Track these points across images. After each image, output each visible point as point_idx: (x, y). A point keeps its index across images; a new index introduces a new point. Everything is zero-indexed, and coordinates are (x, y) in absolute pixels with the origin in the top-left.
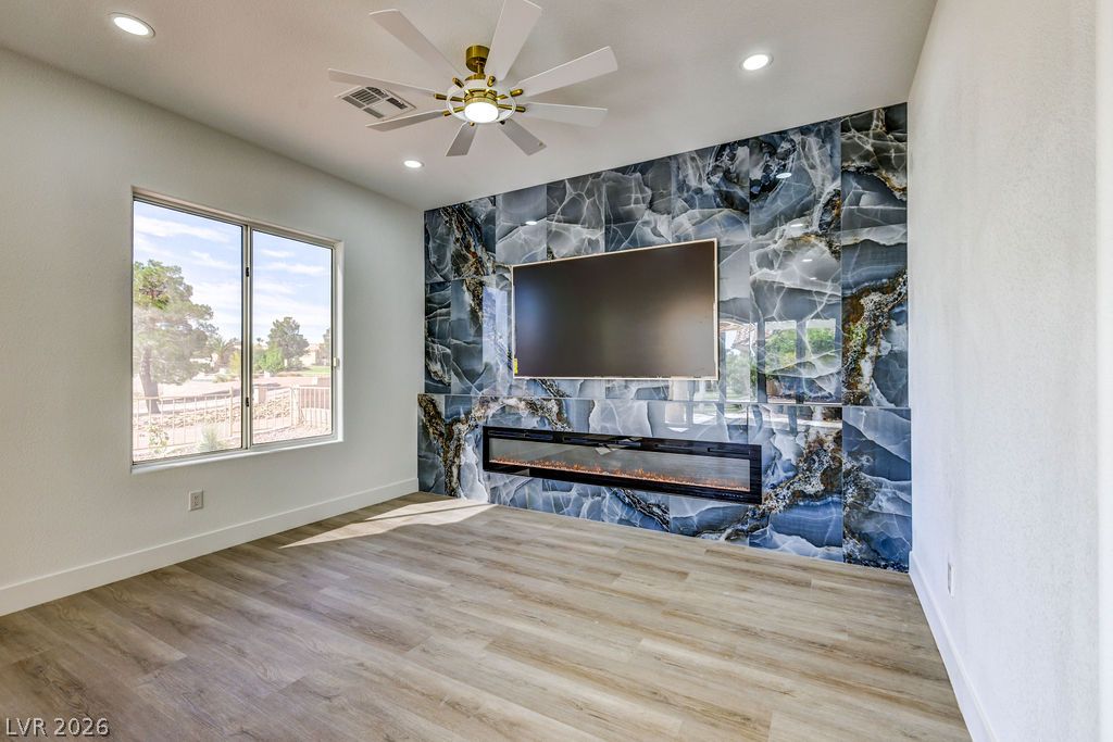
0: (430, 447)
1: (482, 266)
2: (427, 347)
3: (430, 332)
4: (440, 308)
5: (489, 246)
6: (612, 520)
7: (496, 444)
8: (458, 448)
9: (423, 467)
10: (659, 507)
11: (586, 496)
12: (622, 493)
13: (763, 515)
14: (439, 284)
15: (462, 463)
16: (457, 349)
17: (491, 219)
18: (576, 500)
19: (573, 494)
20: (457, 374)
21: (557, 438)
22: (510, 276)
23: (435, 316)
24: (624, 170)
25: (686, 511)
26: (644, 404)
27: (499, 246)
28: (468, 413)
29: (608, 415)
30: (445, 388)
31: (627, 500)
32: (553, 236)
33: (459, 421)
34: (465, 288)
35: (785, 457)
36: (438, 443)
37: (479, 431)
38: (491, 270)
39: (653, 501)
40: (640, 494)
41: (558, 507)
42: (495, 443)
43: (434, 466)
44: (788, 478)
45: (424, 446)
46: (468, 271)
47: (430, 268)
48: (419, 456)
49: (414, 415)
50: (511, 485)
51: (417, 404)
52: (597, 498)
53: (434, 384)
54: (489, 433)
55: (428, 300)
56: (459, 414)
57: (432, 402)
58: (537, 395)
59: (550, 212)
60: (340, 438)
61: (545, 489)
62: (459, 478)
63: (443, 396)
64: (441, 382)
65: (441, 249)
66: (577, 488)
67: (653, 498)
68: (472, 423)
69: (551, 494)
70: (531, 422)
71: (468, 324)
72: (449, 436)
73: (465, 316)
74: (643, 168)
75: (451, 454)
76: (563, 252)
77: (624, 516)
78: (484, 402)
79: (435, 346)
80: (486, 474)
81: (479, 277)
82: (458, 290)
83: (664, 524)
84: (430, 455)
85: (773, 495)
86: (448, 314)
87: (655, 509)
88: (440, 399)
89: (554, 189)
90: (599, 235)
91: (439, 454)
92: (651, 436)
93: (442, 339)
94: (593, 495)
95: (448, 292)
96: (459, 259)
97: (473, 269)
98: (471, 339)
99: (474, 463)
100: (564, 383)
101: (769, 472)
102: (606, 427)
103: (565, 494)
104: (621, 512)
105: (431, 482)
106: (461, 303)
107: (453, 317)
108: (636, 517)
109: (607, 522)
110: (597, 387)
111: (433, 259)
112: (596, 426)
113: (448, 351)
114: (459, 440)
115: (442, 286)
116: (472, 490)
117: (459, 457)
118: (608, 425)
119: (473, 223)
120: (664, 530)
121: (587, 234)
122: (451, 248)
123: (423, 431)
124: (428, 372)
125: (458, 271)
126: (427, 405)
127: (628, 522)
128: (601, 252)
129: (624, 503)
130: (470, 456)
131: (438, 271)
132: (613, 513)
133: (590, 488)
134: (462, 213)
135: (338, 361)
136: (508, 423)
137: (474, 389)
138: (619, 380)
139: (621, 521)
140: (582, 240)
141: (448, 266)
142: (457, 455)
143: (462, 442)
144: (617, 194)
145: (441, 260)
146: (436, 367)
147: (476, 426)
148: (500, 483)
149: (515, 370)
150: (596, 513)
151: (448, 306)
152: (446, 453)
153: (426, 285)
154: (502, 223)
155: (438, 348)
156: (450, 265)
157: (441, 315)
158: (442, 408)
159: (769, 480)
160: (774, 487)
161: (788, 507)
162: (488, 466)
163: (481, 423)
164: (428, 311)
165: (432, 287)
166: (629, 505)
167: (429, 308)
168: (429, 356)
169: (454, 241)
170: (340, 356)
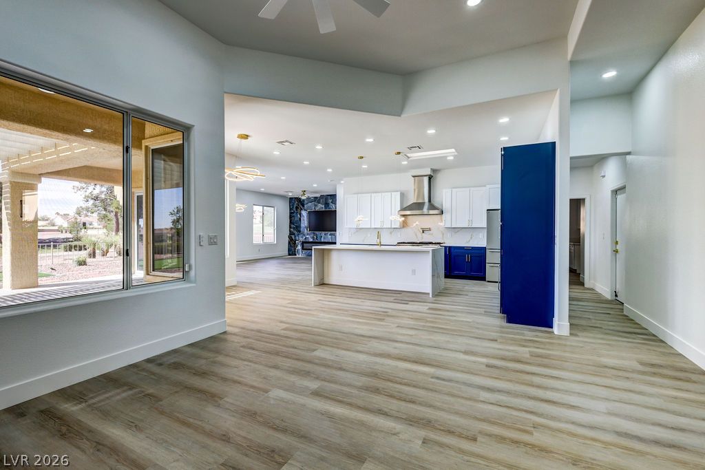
0: (291, 246)
1: (302, 210)
3: (291, 222)
5: (303, 206)
7: (304, 245)
8: (297, 246)
9: (289, 250)
16: (296, 226)
17: (304, 201)
20: (296, 231)
21: (315, 242)
24: (328, 195)
27: (305, 206)
28: (299, 239)
29: (324, 238)
30: (294, 234)
32: (316, 206)
33: (297, 240)
34: (298, 214)
36: (293, 245)
43: (291, 249)
45: (289, 246)
46: (299, 210)
47: (290, 209)
48: (288, 248)
49: (287, 239)
51: (287, 237)
53: (291, 234)
54: (303, 243)
58: (312, 235)
59: (315, 202)
60: (275, 242)
62: (297, 251)
65: (293, 205)
70: (311, 240)
71: (298, 221)
72: (295, 243)
73: (298, 219)
74: (331, 195)
75: (295, 247)
76: (317, 209)
78: (302, 237)
80: (303, 251)
81: (301, 212)
82: (296, 214)
88: (293, 236)
89: (316, 198)
90: (323, 206)
91: (293, 247)
93: (293, 224)
96: (297, 208)
98: (299, 224)
99: (300, 249)
100: (317, 233)
105: (291, 253)
106: (297, 216)
107: (295, 220)
110: (323, 233)
111: (291, 207)
113: (294, 226)
114: (297, 244)
115: (293, 213)
116: (299, 254)
117: (297, 248)
119: (300, 201)
122: (295, 206)
123: (289, 243)
124: (290, 231)
125: (297, 210)
126: (290, 237)
128: (324, 209)
130: (299, 247)
131: (292, 210)
134: (298, 199)
136: (307, 240)
137: (300, 234)
138: (327, 232)
140: (320, 207)
141: (295, 209)
144: (326, 199)
145: (293, 208)
146: (292, 230)
147: (300, 241)
149: (308, 230)
151: (294, 217)
154: (306, 202)
155: (292, 226)
157: (293, 219)
158: (293, 238)
162: (303, 249)
165: (291, 213)
167: (291, 217)
168: (290, 227)
169: (296, 204)
170: (275, 227)
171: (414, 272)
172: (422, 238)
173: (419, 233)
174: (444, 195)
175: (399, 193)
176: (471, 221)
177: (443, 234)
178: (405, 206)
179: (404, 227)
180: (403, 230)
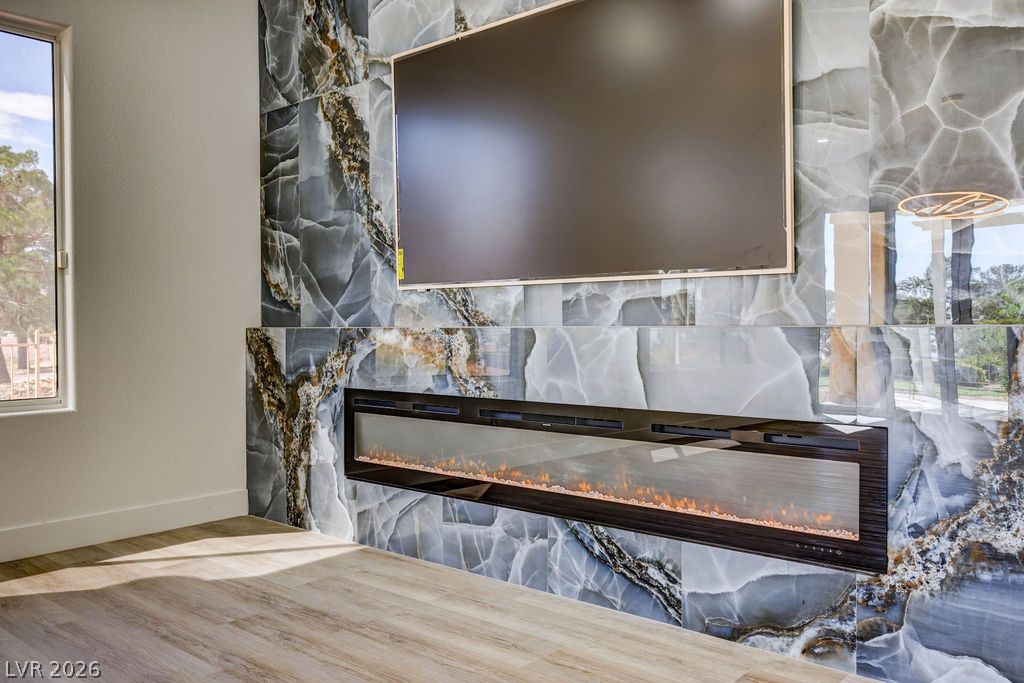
0: (264, 429)
1: (348, 66)
2: (264, 236)
3: (269, 210)
4: (283, 159)
5: (358, 24)
6: (568, 592)
7: (370, 425)
8: (307, 430)
9: (256, 470)
10: (661, 567)
11: (520, 536)
12: (586, 531)
13: (890, 600)
14: (283, 111)
15: (313, 463)
16: (311, 240)
18: (502, 542)
19: (497, 531)
20: (310, 288)
21: (467, 411)
22: (389, 79)
23: (275, 176)
25: (716, 581)
26: (631, 332)
27: (374, 20)
28: (320, 363)
29: (559, 360)
31: (597, 549)
33: (306, 378)
34: (320, 114)
35: (946, 457)
36: (275, 422)
37: (338, 398)
38: (361, 72)
39: (647, 554)
40: (623, 537)
41: (470, 557)
42: (368, 423)
43: (270, 468)
44: (953, 512)
45: (255, 429)
46: (325, 79)
47: (269, 82)
48: (249, 448)
49: (240, 366)
50: (390, 505)
51: (245, 347)
52: (541, 542)
53: (277, 309)
54: (358, 403)
55: (266, 146)
56: (307, 365)
57: (266, 342)
60: (71, 407)
61: (447, 519)
62: (308, 491)
63: (283, 331)
64: (285, 303)
65: (283, 42)
66: (504, 515)
67: (649, 546)
68: (327, 382)
69: (460, 529)
70: (422, 379)
71: (326, 188)
73: (321, 170)
75: (295, 445)
76: (482, 15)
77: (592, 585)
79: (276, 234)
80: (351, 483)
81: (341, 90)
82: (310, 122)
83: (670, 605)
84: (265, 445)
85: (915, 552)
86: (295, 169)
87: (653, 572)
88: (278, 335)
91: (277, 444)
92: (646, 408)
93: (286, 220)
94: (533, 535)
95: (295, 126)
96: (311, 59)
97: (333, 75)
98: (331, 216)
99: (331, 461)
101: (907, 495)
102: (557, 388)
103: (482, 530)
104: (584, 572)
105: (266, 498)
106: (315, 145)
107: (303, 176)
108: (615, 587)
109: (559, 595)
111: (271, 65)
112: (539, 387)
113: (296, 242)
114: (307, 416)
115: (284, 114)
116: (327, 515)
117: (307, 450)
118: (561, 383)
120: (669, 618)
122: (299, 39)
123: (254, 395)
124: (266, 284)
125: (309, 82)
126: (259, 346)
127: (598, 597)
129: (591, 553)
130: (326, 449)
131: (279, 86)
132: (569, 576)
133: (527, 519)
135: (65, 258)
137: (336, 314)
138: (586, 285)
139: (585, 595)
141: (294, 75)
142: (305, 446)
143: (312, 421)
145: (283, 66)
146: (278, 276)
147: (334, 388)
148: (371, 505)
149: (400, 274)
150: (538, 574)
151: (294, 154)
152: (288, 440)
153: (262, 116)
155: (283, 239)
156: (297, 72)
157: (284, 173)
158: (281, 355)
159: (904, 513)
160: (917, 531)
161: (953, 584)
162: (356, 469)
163: (342, 382)
164: (267, 166)
165: (272, 120)
166: (600, 559)
167: (266, 162)
168: (267, 254)
170: (69, 248)
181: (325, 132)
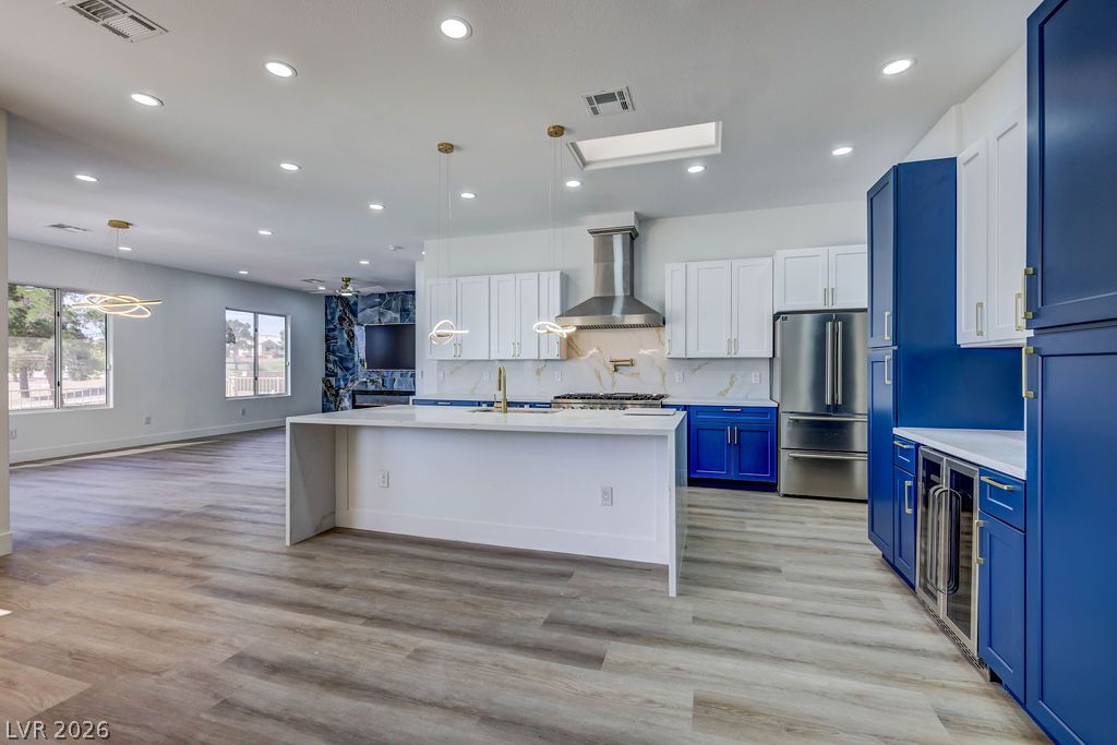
0: (328, 401)
1: (352, 323)
2: (326, 356)
3: (328, 350)
4: (333, 340)
5: (355, 315)
8: (341, 400)
14: (332, 329)
15: (343, 406)
16: (340, 358)
17: (356, 304)
20: (341, 369)
21: (381, 393)
22: (364, 329)
23: (330, 343)
24: (406, 292)
27: (359, 315)
28: (345, 385)
29: (400, 384)
30: (336, 375)
32: (381, 314)
33: (341, 388)
34: (344, 331)
36: (331, 399)
37: (350, 392)
38: (356, 325)
42: (357, 397)
43: (329, 409)
45: (325, 400)
46: (346, 325)
47: (327, 322)
48: (322, 405)
49: (321, 386)
51: (322, 382)
53: (329, 373)
54: (354, 394)
55: (326, 336)
56: (341, 386)
57: (329, 381)
58: (374, 377)
59: (380, 304)
60: (289, 394)
63: (334, 378)
64: (333, 372)
65: (333, 314)
68: (347, 389)
70: (371, 387)
71: (346, 348)
72: (337, 394)
73: (344, 343)
74: (412, 293)
75: (337, 402)
76: (385, 321)
78: (353, 381)
79: (330, 356)
81: (350, 328)
82: (341, 332)
84: (328, 404)
86: (336, 342)
88: (333, 380)
89: (382, 295)
90: (398, 316)
91: (332, 403)
93: (333, 353)
95: (336, 333)
96: (341, 319)
97: (348, 324)
98: (347, 354)
99: (348, 406)
100: (384, 372)
106: (343, 338)
107: (339, 344)
110: (397, 374)
111: (329, 318)
113: (336, 358)
114: (341, 396)
115: (334, 330)
119: (348, 304)
121: (394, 315)
122: (338, 314)
123: (325, 394)
124: (327, 368)
125: (341, 324)
126: (326, 382)
128: (398, 322)
130: (346, 403)
131: (331, 323)
134: (343, 300)
136: (363, 388)
137: (348, 375)
138: (403, 371)
140: (392, 317)
141: (336, 321)
142: (340, 403)
143: (343, 397)
144: (404, 302)
145: (333, 319)
146: (330, 366)
147: (349, 390)
149: (366, 367)
151: (336, 339)
152: (335, 401)
153: (326, 328)
154: (360, 306)
155: (332, 357)
157: (333, 342)
158: (334, 383)
163: (351, 389)
164: (327, 340)
165: (329, 330)
167: (327, 339)
168: (327, 361)
169: (339, 311)
170: (289, 360)
171: (608, 495)
172: (614, 383)
173: (606, 375)
174: (666, 278)
175: (558, 274)
176: (733, 343)
177: (664, 375)
178: (572, 304)
179: (569, 357)
180: (567, 364)
181: (345, 336)
